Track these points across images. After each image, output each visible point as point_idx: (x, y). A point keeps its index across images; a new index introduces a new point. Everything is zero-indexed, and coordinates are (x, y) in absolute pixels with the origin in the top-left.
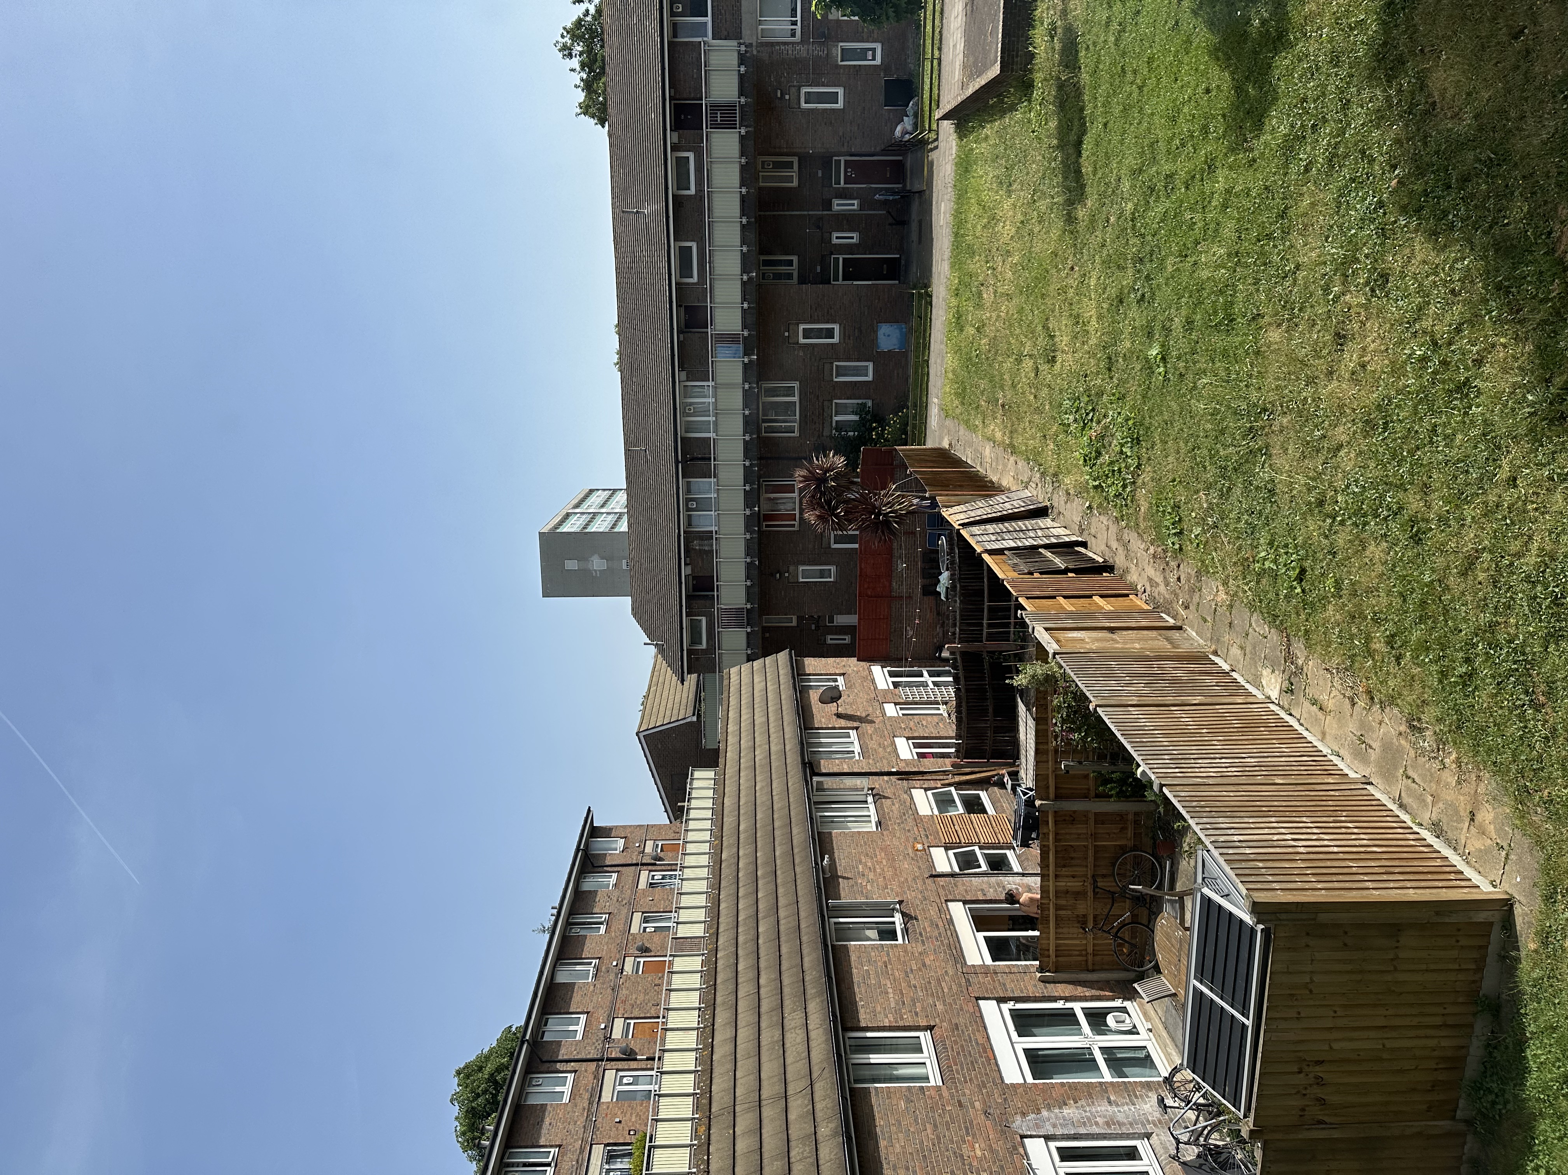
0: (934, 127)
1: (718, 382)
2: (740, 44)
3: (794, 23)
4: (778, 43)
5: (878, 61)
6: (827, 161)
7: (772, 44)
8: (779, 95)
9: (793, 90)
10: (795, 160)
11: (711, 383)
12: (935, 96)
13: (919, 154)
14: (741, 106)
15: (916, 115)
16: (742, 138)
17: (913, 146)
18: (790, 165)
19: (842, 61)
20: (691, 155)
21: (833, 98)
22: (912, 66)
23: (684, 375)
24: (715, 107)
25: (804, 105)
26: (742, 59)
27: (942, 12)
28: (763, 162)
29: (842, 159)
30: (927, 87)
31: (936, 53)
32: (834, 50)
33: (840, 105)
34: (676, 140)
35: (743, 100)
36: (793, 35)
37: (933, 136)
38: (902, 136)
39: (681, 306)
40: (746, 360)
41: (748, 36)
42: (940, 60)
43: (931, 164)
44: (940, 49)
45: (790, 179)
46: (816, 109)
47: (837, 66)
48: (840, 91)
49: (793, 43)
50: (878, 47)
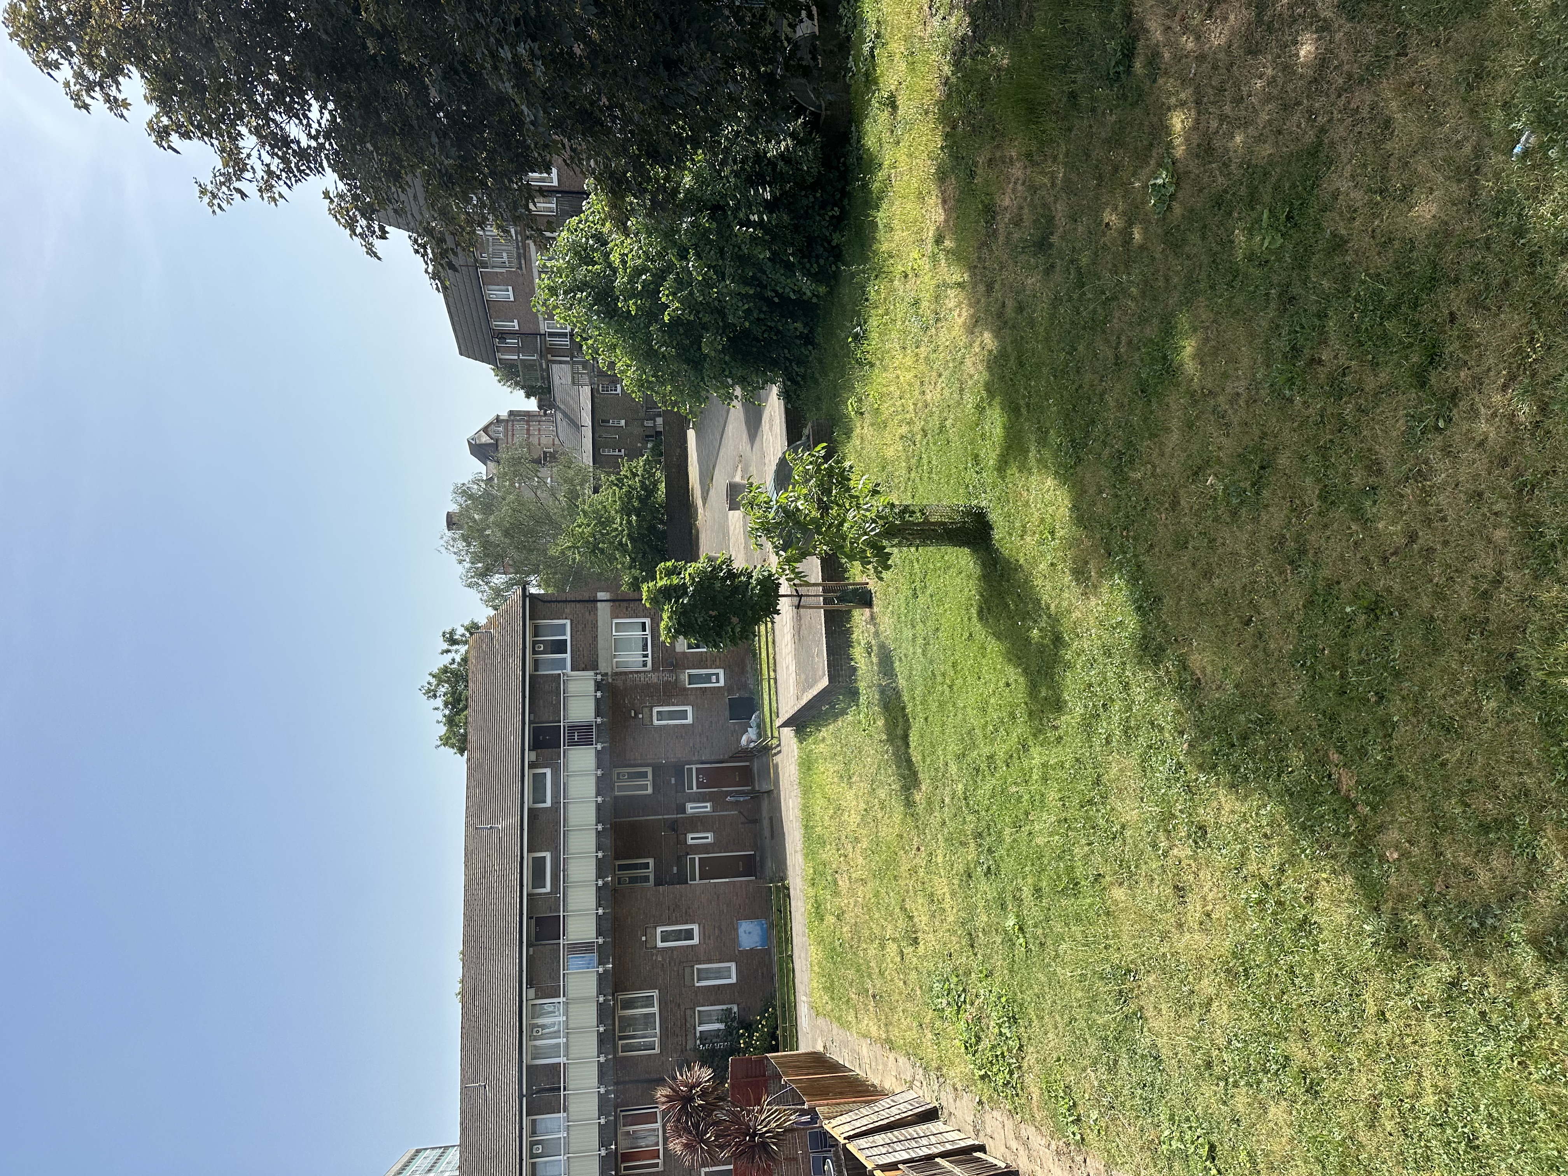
0: (776, 734)
1: (570, 996)
2: (596, 674)
3: (646, 656)
4: (631, 672)
5: (722, 683)
6: (678, 770)
7: (626, 673)
8: (633, 715)
9: (646, 710)
10: (649, 770)
11: (562, 999)
12: (774, 709)
13: (764, 759)
14: (598, 725)
15: (758, 726)
16: (598, 753)
17: (759, 751)
18: (644, 775)
19: (689, 684)
20: (548, 771)
21: (683, 715)
22: (751, 686)
23: (532, 992)
24: (573, 728)
25: (656, 722)
26: (598, 686)
27: (774, 642)
28: (618, 774)
29: (694, 767)
30: (766, 702)
31: (772, 674)
32: (682, 677)
33: (689, 721)
34: (533, 758)
35: (599, 720)
36: (645, 665)
37: (775, 742)
38: (748, 744)
39: (531, 918)
40: (601, 970)
41: (603, 667)
42: (775, 679)
43: (776, 766)
44: (775, 671)
45: (645, 787)
46: (668, 725)
47: (685, 689)
48: (689, 709)
49: (645, 672)
50: (721, 672)
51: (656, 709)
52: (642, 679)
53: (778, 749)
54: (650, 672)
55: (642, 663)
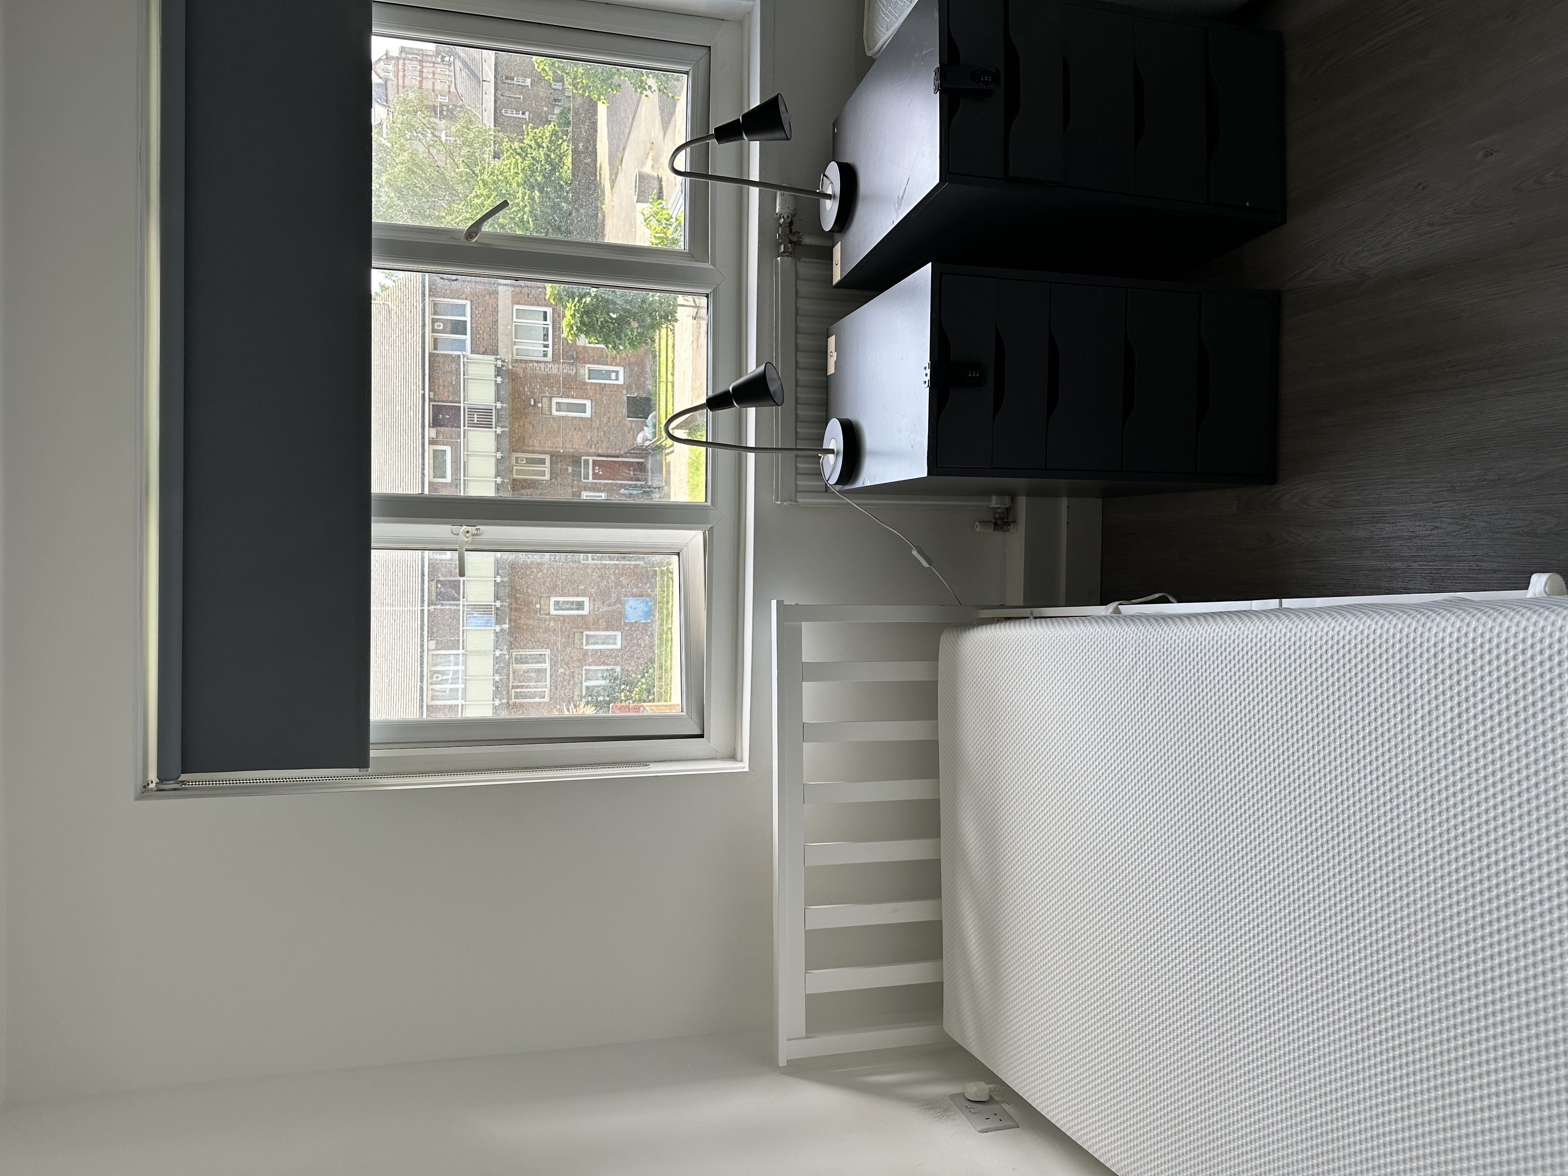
1: (468, 649)
2: (497, 359)
3: (546, 346)
4: (531, 361)
5: (621, 381)
6: (576, 460)
7: (526, 361)
8: (532, 403)
9: (545, 400)
10: (547, 458)
11: (460, 651)
13: (658, 457)
14: (497, 410)
15: (654, 426)
16: (498, 437)
17: (653, 450)
18: (543, 462)
19: (589, 379)
20: (448, 449)
21: (582, 408)
22: (650, 387)
23: (432, 644)
24: (472, 410)
25: (554, 413)
26: (499, 371)
27: (673, 347)
28: (517, 458)
29: (591, 459)
30: (663, 403)
31: (670, 378)
32: (582, 371)
34: (433, 434)
35: (499, 405)
36: (545, 355)
37: (669, 443)
38: (643, 443)
39: (432, 580)
40: (498, 628)
41: (504, 352)
42: (673, 383)
43: (668, 465)
44: (673, 374)
45: (543, 473)
46: (566, 417)
47: (585, 383)
48: (588, 403)
49: (545, 362)
50: (621, 370)
51: (555, 400)
52: (542, 369)
53: (671, 449)
54: (550, 362)
55: (542, 353)
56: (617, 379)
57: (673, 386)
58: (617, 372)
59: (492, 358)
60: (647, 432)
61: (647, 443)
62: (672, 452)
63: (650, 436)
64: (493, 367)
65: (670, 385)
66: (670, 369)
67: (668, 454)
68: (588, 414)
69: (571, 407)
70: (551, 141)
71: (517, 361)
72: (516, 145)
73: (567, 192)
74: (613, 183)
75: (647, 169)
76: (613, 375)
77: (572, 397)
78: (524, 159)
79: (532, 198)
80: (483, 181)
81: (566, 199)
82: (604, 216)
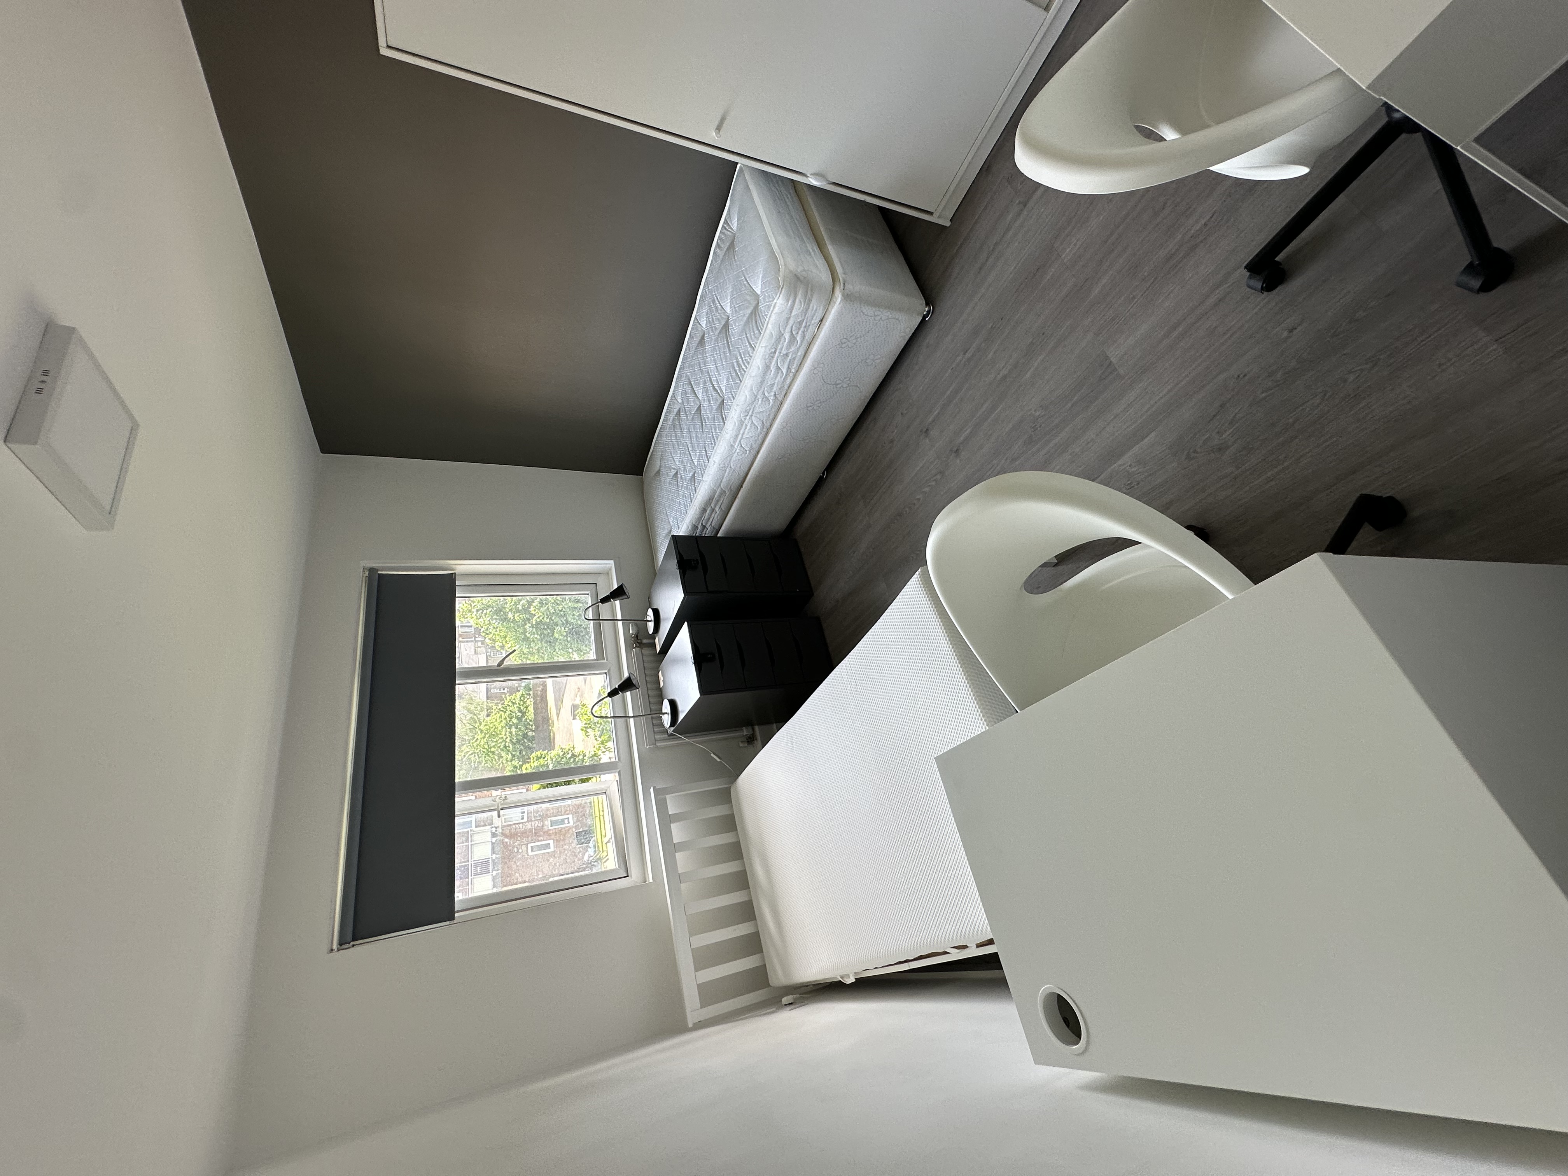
51: (530, 845)
52: (521, 827)
53: (607, 858)
54: (525, 822)
55: (521, 818)
56: (569, 822)
57: (604, 818)
58: (568, 819)
59: (489, 827)
60: (591, 851)
61: (591, 859)
62: (608, 859)
63: (592, 854)
64: (490, 833)
65: (602, 817)
66: (601, 809)
67: (605, 862)
68: (552, 849)
69: (540, 848)
70: (521, 700)
71: (505, 826)
72: (500, 706)
73: (532, 726)
74: (558, 715)
75: (577, 702)
76: (566, 821)
77: (541, 841)
78: (505, 712)
79: (511, 733)
80: (480, 729)
81: (532, 730)
82: (554, 734)
